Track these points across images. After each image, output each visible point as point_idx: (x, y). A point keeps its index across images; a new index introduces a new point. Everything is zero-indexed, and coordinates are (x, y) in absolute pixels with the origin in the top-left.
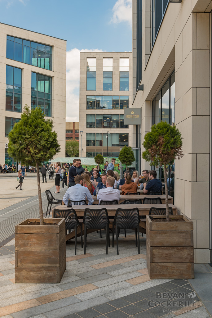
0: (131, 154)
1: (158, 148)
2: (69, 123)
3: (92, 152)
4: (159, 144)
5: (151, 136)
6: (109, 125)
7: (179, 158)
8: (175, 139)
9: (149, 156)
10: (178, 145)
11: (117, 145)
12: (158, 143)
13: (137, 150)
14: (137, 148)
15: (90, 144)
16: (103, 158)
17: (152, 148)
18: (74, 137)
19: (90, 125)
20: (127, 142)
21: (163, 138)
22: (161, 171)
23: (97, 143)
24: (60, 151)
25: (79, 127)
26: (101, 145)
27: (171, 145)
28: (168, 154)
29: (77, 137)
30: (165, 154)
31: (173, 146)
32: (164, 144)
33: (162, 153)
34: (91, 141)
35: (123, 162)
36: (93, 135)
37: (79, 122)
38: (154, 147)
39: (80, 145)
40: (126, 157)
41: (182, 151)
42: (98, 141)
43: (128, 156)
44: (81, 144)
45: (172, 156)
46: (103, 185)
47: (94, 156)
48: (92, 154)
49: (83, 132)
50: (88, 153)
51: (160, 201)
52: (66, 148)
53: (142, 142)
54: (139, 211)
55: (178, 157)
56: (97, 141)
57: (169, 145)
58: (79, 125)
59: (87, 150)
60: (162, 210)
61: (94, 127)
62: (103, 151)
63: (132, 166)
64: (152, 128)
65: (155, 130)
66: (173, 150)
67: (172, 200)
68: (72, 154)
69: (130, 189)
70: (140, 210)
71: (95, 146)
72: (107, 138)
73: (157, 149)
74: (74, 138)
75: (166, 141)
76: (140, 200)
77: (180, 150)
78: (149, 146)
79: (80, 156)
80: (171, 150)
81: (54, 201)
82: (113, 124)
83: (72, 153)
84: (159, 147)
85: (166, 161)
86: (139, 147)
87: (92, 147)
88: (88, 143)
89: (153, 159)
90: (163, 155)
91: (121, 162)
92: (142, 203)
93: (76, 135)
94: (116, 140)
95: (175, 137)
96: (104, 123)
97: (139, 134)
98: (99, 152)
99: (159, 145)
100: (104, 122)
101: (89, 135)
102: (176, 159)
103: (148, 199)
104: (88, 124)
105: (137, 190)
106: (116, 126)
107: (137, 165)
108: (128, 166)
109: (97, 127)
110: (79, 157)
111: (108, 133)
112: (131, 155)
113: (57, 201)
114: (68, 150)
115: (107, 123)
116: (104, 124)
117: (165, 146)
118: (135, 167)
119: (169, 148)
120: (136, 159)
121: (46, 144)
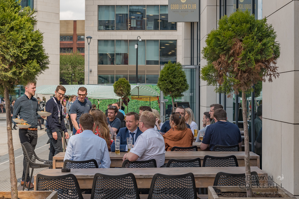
0: (182, 76)
1: (231, 60)
2: (67, 22)
3: (109, 76)
4: (233, 53)
5: (219, 37)
6: (141, 25)
7: (270, 80)
8: (264, 45)
9: (213, 75)
10: (268, 56)
11: (156, 63)
12: (232, 51)
13: (192, 70)
14: (192, 67)
15: (104, 60)
16: (129, 86)
17: (219, 60)
18: (75, 47)
19: (105, 25)
20: (174, 57)
21: (241, 41)
22: (238, 108)
23: (118, 59)
24: (48, 68)
25: (85, 28)
26: (126, 61)
27: (257, 55)
28: (249, 71)
29: (81, 49)
30: (245, 72)
31: (259, 57)
32: (243, 52)
33: (239, 70)
34: (106, 54)
35: (167, 91)
36: (110, 43)
37: (83, 21)
38: (223, 58)
39: (86, 63)
40: (172, 83)
41: (277, 65)
42: (120, 54)
43: (175, 80)
44: (88, 60)
45: (258, 76)
46: (130, 132)
47: (113, 82)
48: (110, 79)
49: (91, 38)
50: (102, 77)
51: (236, 162)
52: (61, 69)
53: (202, 49)
54: (195, 180)
55: (268, 77)
56: (117, 54)
57: (251, 56)
58: (84, 26)
59: (99, 71)
60: (238, 177)
61: (113, 29)
62: (128, 74)
63: (182, 100)
64: (220, 23)
65: (225, 27)
66: (260, 64)
67: (258, 160)
68: (72, 80)
69: (180, 139)
70: (196, 178)
71: (114, 64)
72: (137, 49)
73: (230, 62)
74: (75, 49)
75: (247, 47)
76: (199, 159)
77: (272, 65)
78: (215, 56)
79: (86, 81)
80: (256, 63)
81: (37, 162)
82: (148, 23)
83: (71, 77)
84: (232, 58)
85: (246, 83)
86: (195, 63)
87: (108, 67)
88: (102, 59)
89: (222, 80)
90: (241, 73)
91: (162, 92)
92: (202, 165)
93: (78, 44)
94: (153, 54)
95: (265, 41)
96: (130, 21)
97: (195, 41)
98: (122, 76)
99: (233, 55)
100: (131, 19)
101: (103, 43)
102: (265, 81)
103: (213, 158)
104: (100, 23)
105: (193, 143)
106: (153, 27)
107: (192, 98)
108: (175, 100)
109: (118, 29)
110: (84, 84)
111: (138, 40)
112: (181, 79)
113: (43, 163)
114: (64, 71)
115: (137, 21)
116: (130, 23)
117: (245, 56)
118: (188, 100)
119: (251, 60)
120: (190, 86)
121: (20, 53)
